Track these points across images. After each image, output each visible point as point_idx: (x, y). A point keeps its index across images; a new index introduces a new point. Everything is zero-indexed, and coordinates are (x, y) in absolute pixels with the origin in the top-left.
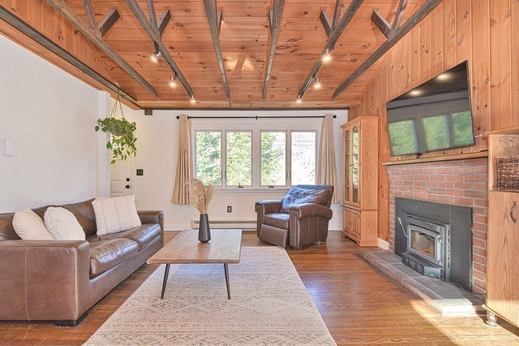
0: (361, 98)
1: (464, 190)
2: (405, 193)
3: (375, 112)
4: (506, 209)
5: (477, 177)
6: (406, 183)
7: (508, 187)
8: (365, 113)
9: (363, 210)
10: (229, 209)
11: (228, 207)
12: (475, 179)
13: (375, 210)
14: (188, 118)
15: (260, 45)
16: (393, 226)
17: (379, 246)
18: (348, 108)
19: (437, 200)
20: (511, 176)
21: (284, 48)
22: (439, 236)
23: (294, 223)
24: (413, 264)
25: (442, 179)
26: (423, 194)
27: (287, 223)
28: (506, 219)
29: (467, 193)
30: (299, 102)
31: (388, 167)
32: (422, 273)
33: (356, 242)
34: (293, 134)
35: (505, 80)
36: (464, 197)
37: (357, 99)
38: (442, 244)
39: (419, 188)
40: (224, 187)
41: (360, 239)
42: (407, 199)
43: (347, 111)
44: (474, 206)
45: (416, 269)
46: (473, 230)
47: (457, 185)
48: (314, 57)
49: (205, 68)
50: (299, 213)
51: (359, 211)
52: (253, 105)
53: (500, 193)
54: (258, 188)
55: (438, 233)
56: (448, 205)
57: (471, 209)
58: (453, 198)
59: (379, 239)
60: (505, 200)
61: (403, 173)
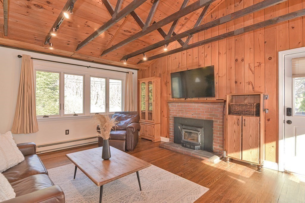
0: (148, 67)
1: (209, 114)
2: (179, 115)
3: (158, 75)
4: (235, 121)
5: (215, 109)
6: (179, 111)
7: (235, 113)
8: (150, 74)
9: (155, 124)
10: (67, 132)
11: (66, 131)
12: (214, 110)
13: (160, 123)
14: (32, 58)
15: (116, 26)
16: (172, 130)
17: (161, 140)
18: (138, 70)
19: (197, 118)
20: (236, 110)
21: (128, 32)
22: (199, 133)
23: (130, 136)
24: (189, 146)
25: (200, 109)
26: (189, 115)
27: (125, 136)
28: (235, 125)
29: (210, 115)
30: (125, 63)
31: (169, 103)
32: (194, 149)
33: (152, 141)
34: (111, 81)
35: (224, 75)
36: (209, 117)
37: (146, 66)
38: (200, 136)
39: (187, 113)
40: (62, 116)
41: (154, 138)
42: (181, 118)
43: (137, 71)
44: (213, 120)
45: (190, 148)
46: (213, 129)
47: (206, 112)
48: (139, 41)
49: (70, 26)
50: (133, 130)
51: (153, 124)
52: (89, 59)
53: (232, 116)
54: (89, 115)
55: (198, 131)
56: (203, 120)
57: (213, 121)
58: (204, 117)
59: (161, 137)
60: (234, 118)
61: (178, 106)
